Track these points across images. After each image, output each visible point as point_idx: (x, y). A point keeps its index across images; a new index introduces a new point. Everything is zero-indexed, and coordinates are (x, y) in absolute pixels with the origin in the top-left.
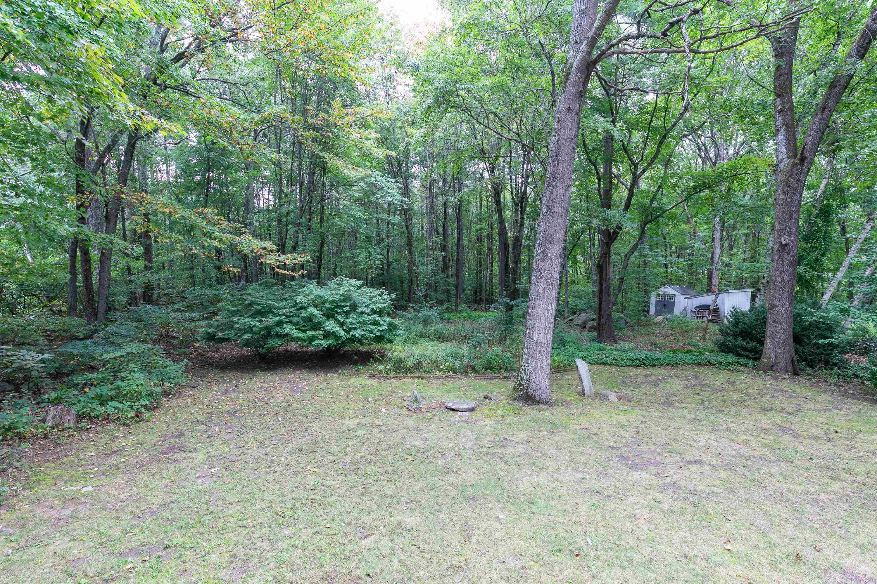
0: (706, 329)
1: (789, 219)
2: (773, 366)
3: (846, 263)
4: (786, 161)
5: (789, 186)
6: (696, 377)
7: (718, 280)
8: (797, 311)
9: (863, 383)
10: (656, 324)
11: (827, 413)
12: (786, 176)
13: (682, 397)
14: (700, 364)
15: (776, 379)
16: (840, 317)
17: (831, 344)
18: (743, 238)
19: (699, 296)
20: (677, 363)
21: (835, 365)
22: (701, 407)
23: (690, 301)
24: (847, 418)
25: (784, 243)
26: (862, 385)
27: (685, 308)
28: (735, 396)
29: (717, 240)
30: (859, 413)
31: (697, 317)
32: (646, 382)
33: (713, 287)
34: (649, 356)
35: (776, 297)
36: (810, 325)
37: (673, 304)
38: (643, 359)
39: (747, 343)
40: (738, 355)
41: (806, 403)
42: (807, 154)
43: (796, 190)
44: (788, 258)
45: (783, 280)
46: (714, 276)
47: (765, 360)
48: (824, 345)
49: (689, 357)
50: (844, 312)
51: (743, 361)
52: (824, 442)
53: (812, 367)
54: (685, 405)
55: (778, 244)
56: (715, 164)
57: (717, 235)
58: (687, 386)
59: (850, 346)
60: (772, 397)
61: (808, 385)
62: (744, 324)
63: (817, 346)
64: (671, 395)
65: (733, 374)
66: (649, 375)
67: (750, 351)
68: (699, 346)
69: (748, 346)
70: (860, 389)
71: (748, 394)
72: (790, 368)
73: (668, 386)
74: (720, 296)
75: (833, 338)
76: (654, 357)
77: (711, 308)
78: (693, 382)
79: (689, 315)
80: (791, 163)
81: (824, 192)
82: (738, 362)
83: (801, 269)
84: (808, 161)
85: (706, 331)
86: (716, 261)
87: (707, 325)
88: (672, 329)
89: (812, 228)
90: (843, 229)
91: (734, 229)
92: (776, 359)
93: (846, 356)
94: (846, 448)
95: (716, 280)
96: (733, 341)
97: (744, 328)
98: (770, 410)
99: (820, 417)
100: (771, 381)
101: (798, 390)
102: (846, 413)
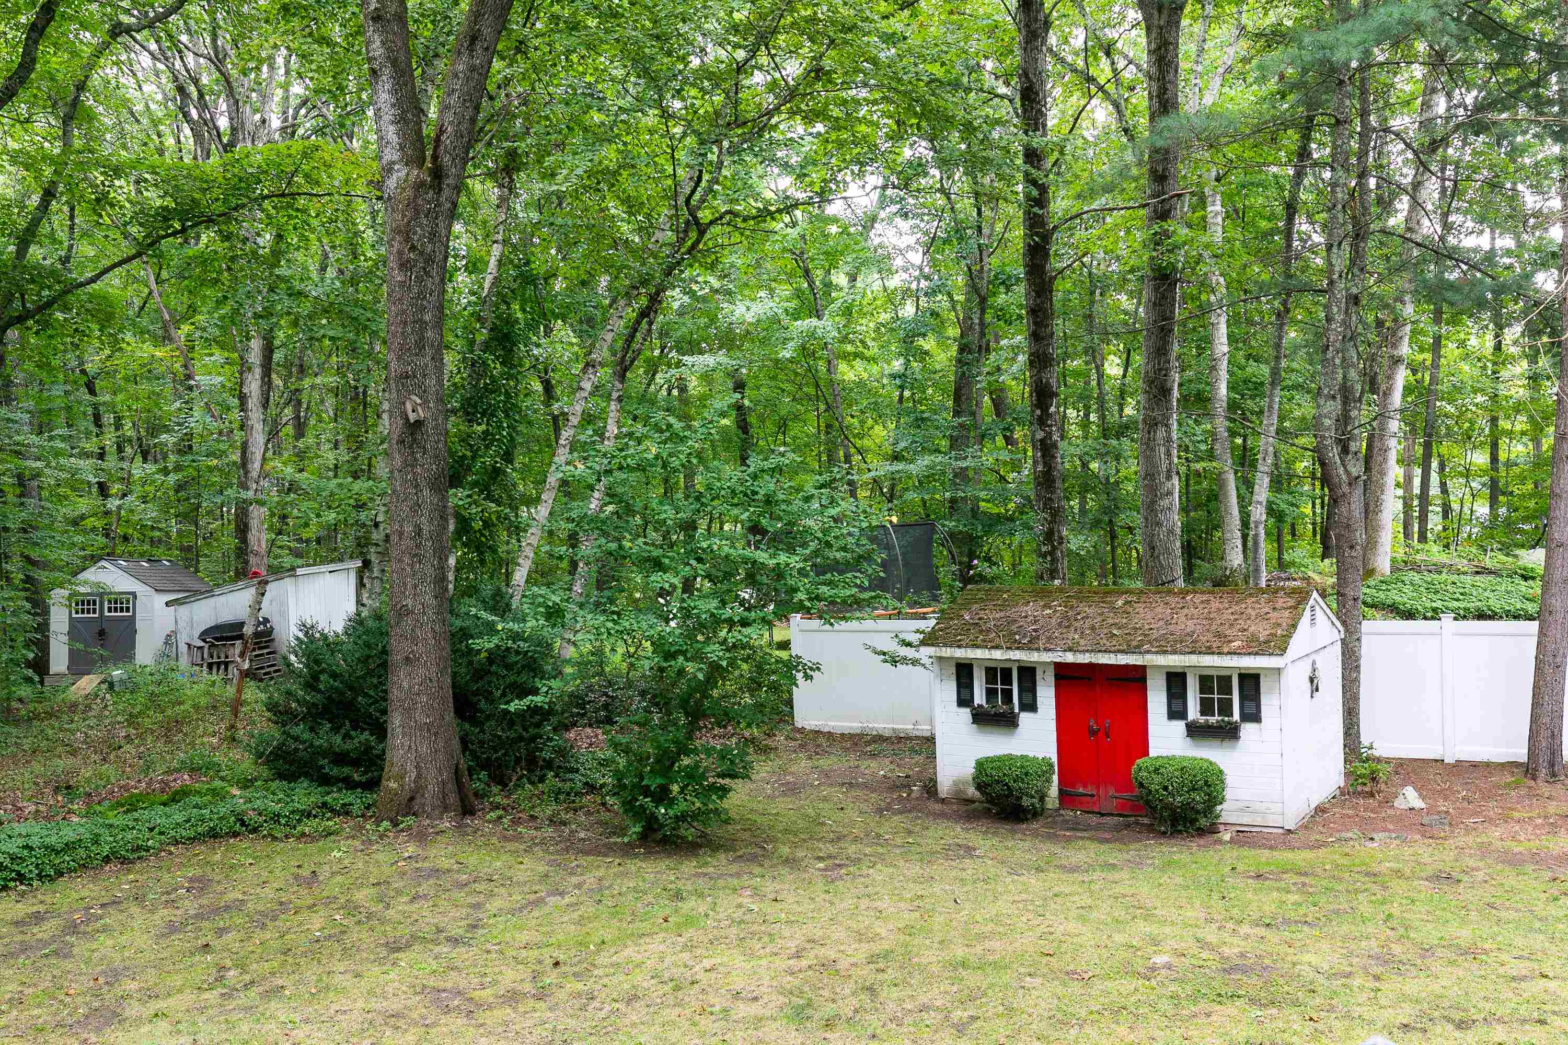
0: (236, 705)
1: (421, 345)
2: (412, 799)
3: (553, 479)
4: (400, 173)
5: (413, 248)
6: (199, 885)
7: (265, 537)
8: (458, 623)
9: (604, 804)
10: (73, 706)
11: (536, 913)
12: (404, 216)
13: (151, 976)
14: (213, 834)
15: (421, 837)
16: (547, 632)
17: (534, 710)
18: (330, 402)
19: (209, 593)
20: (138, 848)
21: (549, 765)
22: (211, 996)
23: (183, 611)
24: (575, 915)
25: (412, 417)
26: (602, 809)
27: (170, 639)
28: (316, 923)
29: (253, 402)
30: (598, 893)
31: (210, 666)
32: (25, 948)
33: (253, 560)
34: (35, 841)
35: (405, 584)
36: (490, 660)
37: (129, 627)
38: (13, 857)
39: (346, 736)
40: (325, 781)
41: (492, 895)
42: (446, 160)
43: (429, 260)
44: (427, 466)
45: (419, 532)
46: (254, 523)
47: (393, 785)
48: (520, 714)
49: (179, 817)
50: (554, 614)
51: (338, 797)
52: (531, 1003)
53: (502, 782)
54: (161, 1004)
55: (401, 422)
56: (228, 147)
57: (253, 386)
58: (172, 928)
59: (578, 706)
60: (414, 899)
61: (494, 840)
62: (334, 676)
63: (509, 719)
64: (114, 976)
65: (312, 848)
66: (38, 918)
67: (355, 763)
68: (217, 768)
69: (348, 746)
70: (600, 823)
71: (351, 908)
72: (453, 799)
73: (105, 943)
74: (273, 589)
75: (535, 692)
76: (53, 840)
77: (248, 630)
78: (190, 906)
79: (184, 662)
80: (412, 178)
81: (497, 281)
82: (325, 804)
83: (457, 497)
84: (450, 181)
85: (236, 714)
86: (254, 474)
87: (239, 691)
88: (132, 720)
89: (478, 380)
90: (548, 388)
91: (302, 370)
92: (419, 776)
93: (572, 735)
94: (577, 1003)
95: (259, 537)
96: (306, 736)
97: (336, 689)
98: (408, 946)
99: (521, 929)
100: (411, 849)
101: (473, 860)
102: (574, 900)
